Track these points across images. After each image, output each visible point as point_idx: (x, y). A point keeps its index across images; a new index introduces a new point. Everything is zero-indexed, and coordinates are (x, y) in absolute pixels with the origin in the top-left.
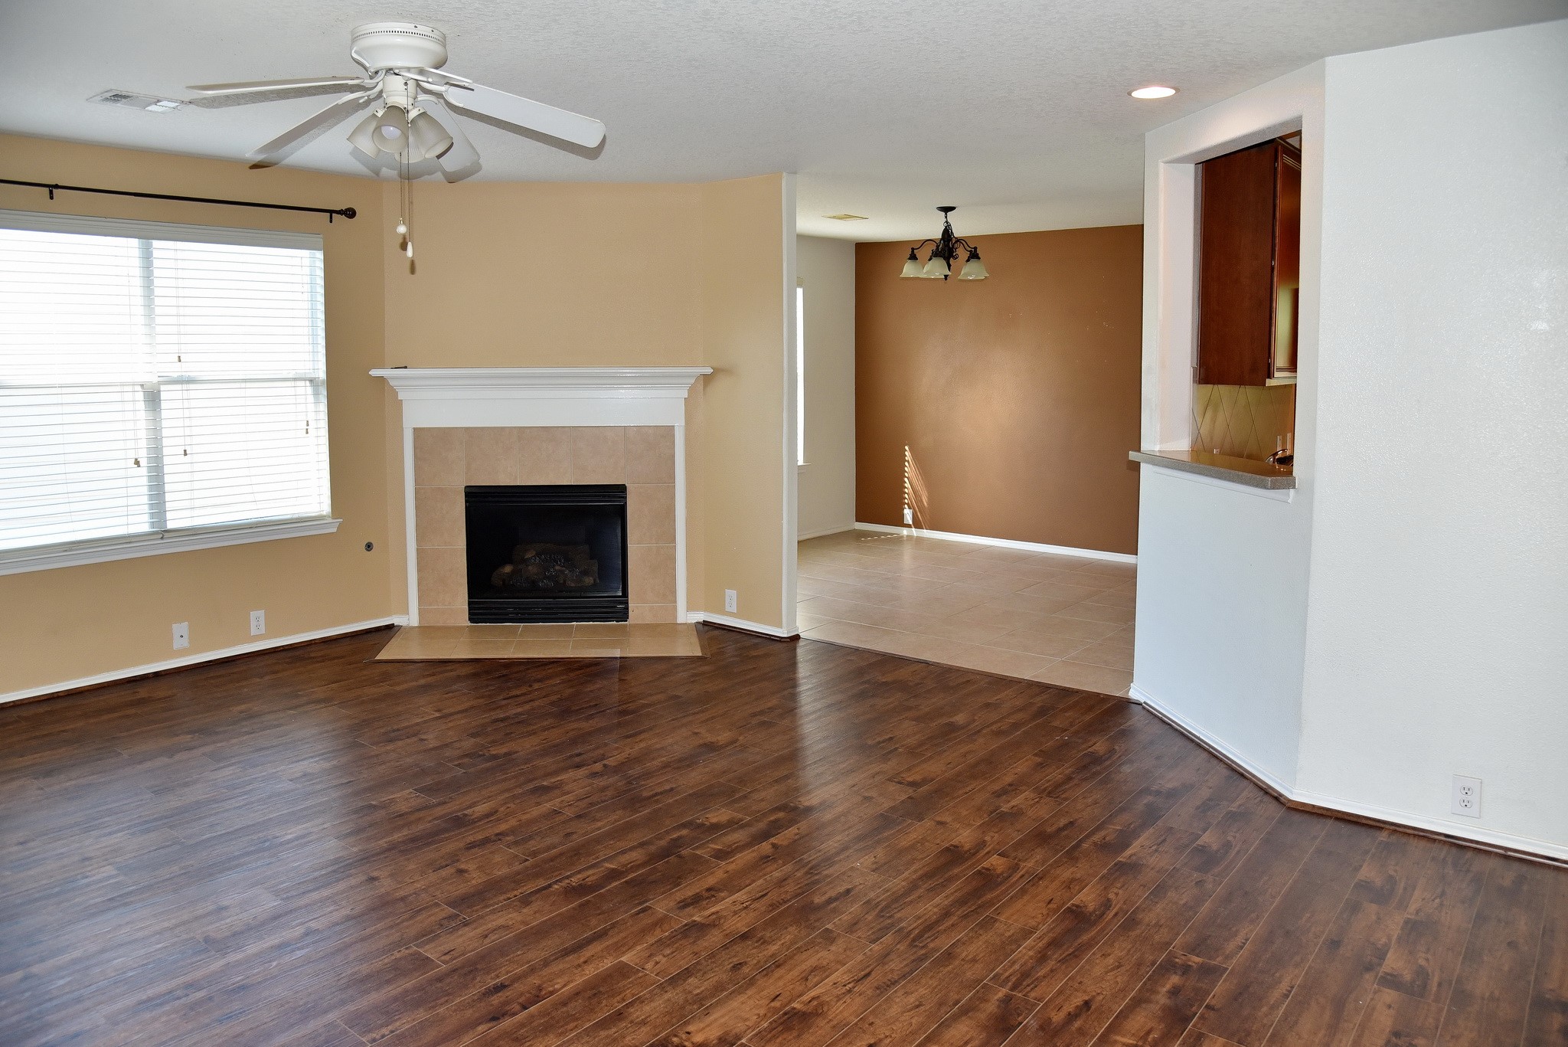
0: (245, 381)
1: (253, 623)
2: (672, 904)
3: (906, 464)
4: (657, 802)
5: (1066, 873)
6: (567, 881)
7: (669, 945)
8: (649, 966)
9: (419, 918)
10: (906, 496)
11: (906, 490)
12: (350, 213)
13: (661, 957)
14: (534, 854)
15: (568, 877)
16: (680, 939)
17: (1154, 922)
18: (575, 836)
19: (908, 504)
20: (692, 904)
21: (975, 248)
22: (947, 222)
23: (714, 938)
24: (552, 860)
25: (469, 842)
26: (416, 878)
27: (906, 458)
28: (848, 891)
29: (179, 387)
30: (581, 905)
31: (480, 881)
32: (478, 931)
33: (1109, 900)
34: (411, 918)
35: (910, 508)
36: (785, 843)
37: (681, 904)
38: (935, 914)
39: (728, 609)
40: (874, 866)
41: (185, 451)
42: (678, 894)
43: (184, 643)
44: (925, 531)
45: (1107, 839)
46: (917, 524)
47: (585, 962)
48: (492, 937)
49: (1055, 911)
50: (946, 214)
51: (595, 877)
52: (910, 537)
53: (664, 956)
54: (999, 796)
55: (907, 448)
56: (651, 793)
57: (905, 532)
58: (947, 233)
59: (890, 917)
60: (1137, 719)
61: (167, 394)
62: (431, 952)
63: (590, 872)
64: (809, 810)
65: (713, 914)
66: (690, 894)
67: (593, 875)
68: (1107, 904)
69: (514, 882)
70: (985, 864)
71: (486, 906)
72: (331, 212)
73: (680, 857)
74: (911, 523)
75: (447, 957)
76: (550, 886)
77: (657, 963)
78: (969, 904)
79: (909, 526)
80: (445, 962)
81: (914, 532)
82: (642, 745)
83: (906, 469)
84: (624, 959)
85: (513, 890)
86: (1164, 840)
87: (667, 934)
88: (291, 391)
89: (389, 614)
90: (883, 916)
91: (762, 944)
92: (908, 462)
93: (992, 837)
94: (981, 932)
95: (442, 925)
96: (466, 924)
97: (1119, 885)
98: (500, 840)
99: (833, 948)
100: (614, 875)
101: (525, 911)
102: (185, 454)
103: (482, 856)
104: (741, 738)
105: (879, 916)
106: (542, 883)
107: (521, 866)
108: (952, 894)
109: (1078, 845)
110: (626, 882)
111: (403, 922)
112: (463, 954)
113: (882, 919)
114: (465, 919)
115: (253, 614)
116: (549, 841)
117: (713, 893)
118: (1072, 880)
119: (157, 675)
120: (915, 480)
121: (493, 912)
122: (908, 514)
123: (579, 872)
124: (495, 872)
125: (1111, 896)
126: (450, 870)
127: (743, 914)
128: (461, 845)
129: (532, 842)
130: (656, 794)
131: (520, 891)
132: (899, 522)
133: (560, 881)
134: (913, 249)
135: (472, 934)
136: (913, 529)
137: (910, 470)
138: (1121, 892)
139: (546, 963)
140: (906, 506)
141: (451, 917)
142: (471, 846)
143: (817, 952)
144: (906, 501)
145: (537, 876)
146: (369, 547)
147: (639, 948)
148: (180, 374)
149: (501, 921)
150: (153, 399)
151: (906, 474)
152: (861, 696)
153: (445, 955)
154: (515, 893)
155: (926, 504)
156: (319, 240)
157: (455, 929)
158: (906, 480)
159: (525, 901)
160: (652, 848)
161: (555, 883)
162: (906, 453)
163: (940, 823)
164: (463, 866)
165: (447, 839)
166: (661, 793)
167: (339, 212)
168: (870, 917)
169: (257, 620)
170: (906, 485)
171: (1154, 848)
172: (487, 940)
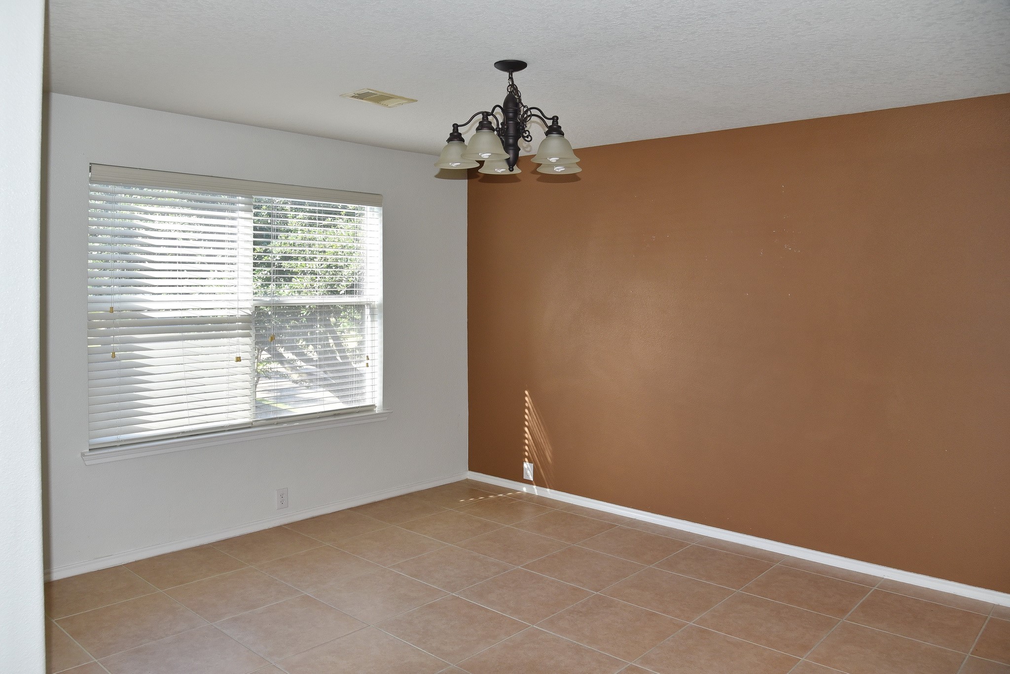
3: (527, 411)
10: (527, 448)
11: (526, 442)
19: (528, 458)
21: (555, 119)
22: (513, 85)
27: (527, 405)
35: (530, 462)
44: (548, 490)
46: (539, 481)
50: (511, 74)
52: (530, 497)
55: (527, 392)
57: (525, 489)
58: (513, 102)
74: (531, 478)
79: (528, 482)
81: (536, 490)
83: (526, 417)
92: (528, 409)
120: (536, 430)
122: (528, 468)
132: (518, 477)
136: (535, 487)
137: (529, 417)
140: (526, 460)
144: (526, 454)
151: (526, 423)
155: (549, 459)
158: (526, 429)
162: (527, 399)
170: (526, 436)
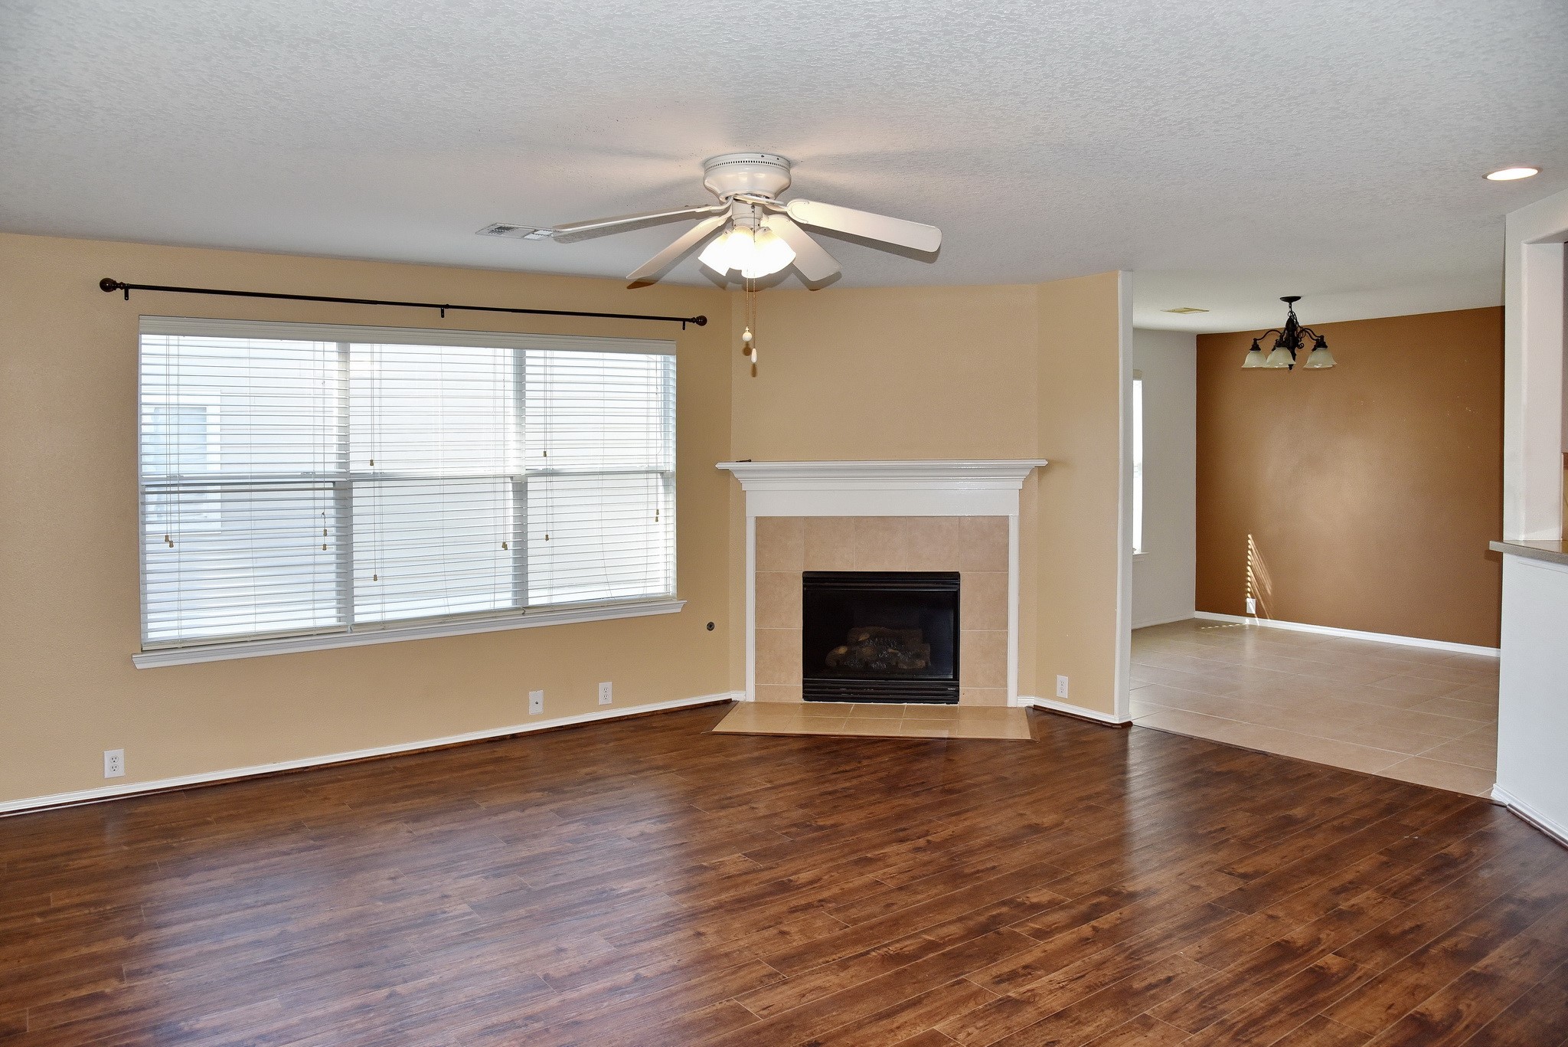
0: (602, 473)
1: (601, 693)
2: (987, 978)
3: (1249, 552)
4: (978, 878)
5: (1411, 978)
6: (885, 949)
7: (982, 1018)
8: (961, 1036)
9: (742, 973)
10: (1249, 584)
11: (1249, 579)
12: (701, 321)
13: (973, 1028)
14: (855, 921)
15: (885, 946)
16: (994, 1013)
17: (1512, 1040)
18: (895, 907)
19: (1251, 593)
20: (1008, 980)
21: (1321, 337)
22: (1291, 312)
23: (1029, 1015)
24: (871, 928)
25: (792, 905)
26: (740, 937)
27: (1249, 547)
28: (1169, 979)
29: (544, 479)
30: (897, 973)
31: (801, 943)
32: (797, 990)
33: (1459, 1012)
34: (733, 973)
35: (1253, 597)
36: (1106, 926)
37: (996, 979)
38: (1262, 1008)
39: (1059, 694)
40: (1199, 956)
41: (547, 536)
42: (994, 969)
43: (539, 709)
44: (1269, 620)
45: (1459, 946)
46: (1260, 613)
47: (898, 1028)
48: (810, 997)
49: (1396, 1017)
50: (1291, 304)
51: (912, 948)
52: (1252, 627)
53: (977, 1029)
54: (1339, 893)
55: (1250, 536)
56: (973, 870)
57: (1247, 621)
58: (1292, 322)
59: (1212, 1008)
60: (1501, 821)
61: (533, 484)
62: (751, 1006)
63: (908, 942)
64: (1132, 896)
65: (1028, 991)
66: (1007, 970)
67: (911, 944)
68: (1457, 1016)
69: (834, 946)
70: (1319, 962)
71: (805, 968)
72: (684, 320)
73: (998, 933)
74: (1254, 612)
75: (765, 1012)
76: (868, 953)
77: (969, 1034)
78: (1299, 1002)
79: (1252, 616)
80: (761, 1016)
81: (1258, 621)
82: (968, 823)
83: (1249, 557)
84: (937, 1027)
85: (832, 954)
86: (1528, 953)
87: (980, 1007)
88: (644, 483)
89: (728, 690)
90: (1205, 1007)
91: (1076, 1024)
92: (1251, 550)
93: (1328, 935)
94: (1311, 1032)
95: (762, 982)
96: (785, 983)
97: (1471, 996)
98: (822, 906)
99: (1150, 1034)
100: (931, 946)
101: (842, 974)
102: (547, 539)
103: (804, 920)
104: (1066, 821)
105: (1201, 1006)
106: (861, 949)
107: (841, 932)
108: (1281, 990)
109: (1426, 950)
110: (943, 954)
111: (726, 976)
112: (781, 1011)
113: (1203, 1010)
114: (784, 977)
115: (602, 686)
116: (869, 910)
117: (1029, 970)
118: (1417, 987)
119: (514, 737)
120: (1258, 569)
121: (812, 973)
122: (1251, 605)
123: (898, 941)
124: (816, 935)
125: (1461, 1007)
126: (773, 931)
127: (1059, 993)
128: (785, 908)
129: (853, 910)
130: (978, 872)
131: (838, 955)
132: (1242, 611)
133: (878, 948)
134: (1255, 340)
135: (790, 993)
136: (1257, 619)
137: (1253, 558)
138: (1473, 1003)
139: (860, 1025)
140: (1249, 595)
141: (770, 975)
142: (794, 910)
143: (1133, 1037)
144: (1249, 590)
145: (856, 942)
146: (711, 626)
147: (952, 1018)
148: (545, 467)
149: (818, 983)
150: (521, 489)
151: (1249, 563)
152: (1194, 785)
153: (764, 1009)
154: (834, 957)
155: (1269, 592)
156: (673, 346)
157: (773, 987)
158: (1249, 568)
159: (844, 965)
160: (971, 923)
161: (873, 950)
162: (1249, 542)
163: (1271, 917)
164: (785, 929)
165: (772, 902)
166: (982, 871)
167: (692, 320)
168: (1191, 1007)
169: (605, 690)
170: (1249, 574)
171: (1517, 960)
172: (805, 999)
